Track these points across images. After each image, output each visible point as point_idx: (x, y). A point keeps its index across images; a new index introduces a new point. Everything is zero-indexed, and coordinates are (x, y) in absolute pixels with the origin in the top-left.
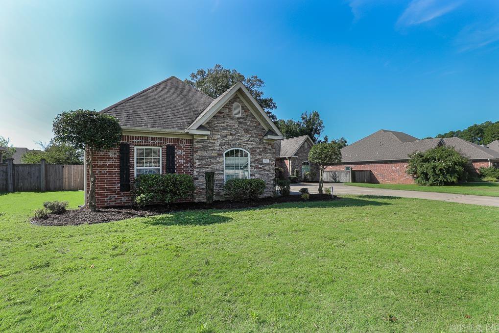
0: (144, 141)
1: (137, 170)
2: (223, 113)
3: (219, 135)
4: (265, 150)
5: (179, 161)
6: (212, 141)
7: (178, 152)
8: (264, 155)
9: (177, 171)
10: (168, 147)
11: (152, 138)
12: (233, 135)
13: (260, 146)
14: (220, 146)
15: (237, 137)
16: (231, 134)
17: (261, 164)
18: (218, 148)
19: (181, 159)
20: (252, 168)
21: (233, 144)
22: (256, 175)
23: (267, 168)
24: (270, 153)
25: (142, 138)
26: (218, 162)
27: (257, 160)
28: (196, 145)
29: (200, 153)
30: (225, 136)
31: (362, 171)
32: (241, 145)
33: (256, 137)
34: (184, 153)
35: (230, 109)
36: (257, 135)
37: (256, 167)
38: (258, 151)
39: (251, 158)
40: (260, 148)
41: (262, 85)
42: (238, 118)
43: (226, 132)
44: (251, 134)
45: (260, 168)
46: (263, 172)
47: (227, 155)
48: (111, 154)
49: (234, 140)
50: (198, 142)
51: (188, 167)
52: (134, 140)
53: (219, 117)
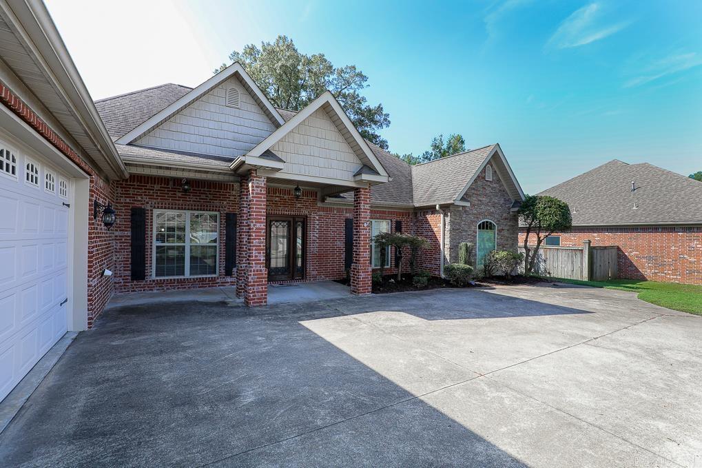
31: (605, 248)
41: (364, 84)
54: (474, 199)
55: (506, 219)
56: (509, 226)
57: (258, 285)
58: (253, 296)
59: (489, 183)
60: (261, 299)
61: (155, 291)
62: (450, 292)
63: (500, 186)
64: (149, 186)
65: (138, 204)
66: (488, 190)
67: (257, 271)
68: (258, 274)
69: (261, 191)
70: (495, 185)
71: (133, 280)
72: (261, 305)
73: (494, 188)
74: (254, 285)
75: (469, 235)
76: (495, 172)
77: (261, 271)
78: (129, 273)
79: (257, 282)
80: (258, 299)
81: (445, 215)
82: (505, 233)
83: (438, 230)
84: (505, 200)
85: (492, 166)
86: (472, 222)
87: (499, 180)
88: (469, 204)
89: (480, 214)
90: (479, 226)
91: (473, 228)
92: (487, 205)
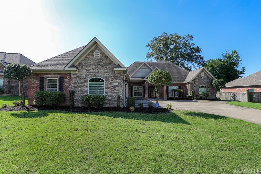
0: (49, 76)
1: (48, 89)
2: (88, 57)
3: (85, 70)
4: (116, 78)
5: (66, 85)
6: (81, 74)
7: (65, 80)
8: (115, 80)
9: (65, 90)
10: (60, 78)
11: (53, 74)
12: (94, 70)
13: (111, 75)
14: (85, 76)
15: (96, 71)
16: (93, 69)
17: (113, 86)
18: (84, 77)
19: (67, 84)
20: (106, 89)
21: (94, 75)
22: (109, 93)
23: (117, 89)
24: (120, 79)
25: (49, 74)
26: (85, 85)
27: (109, 84)
28: (73, 76)
29: (74, 80)
30: (89, 70)
32: (99, 75)
33: (110, 70)
34: (68, 81)
35: (93, 55)
36: (110, 68)
37: (109, 88)
38: (111, 78)
39: (105, 83)
40: (112, 76)
42: (97, 59)
43: (90, 68)
44: (105, 68)
45: (112, 89)
46: (114, 91)
47: (90, 81)
48: (37, 82)
49: (95, 72)
50: (73, 75)
51: (70, 88)
52: (46, 75)
53: (86, 60)
54: (198, 81)
55: (210, 85)
59: (203, 76)
63: (207, 77)
66: (203, 78)
70: (205, 77)
75: (196, 89)
78: (130, 95)
81: (189, 85)
82: (210, 88)
83: (188, 88)
84: (209, 80)
85: (204, 72)
86: (197, 86)
87: (207, 75)
88: (194, 82)
89: (200, 84)
90: (200, 87)
91: (197, 87)
92: (202, 81)
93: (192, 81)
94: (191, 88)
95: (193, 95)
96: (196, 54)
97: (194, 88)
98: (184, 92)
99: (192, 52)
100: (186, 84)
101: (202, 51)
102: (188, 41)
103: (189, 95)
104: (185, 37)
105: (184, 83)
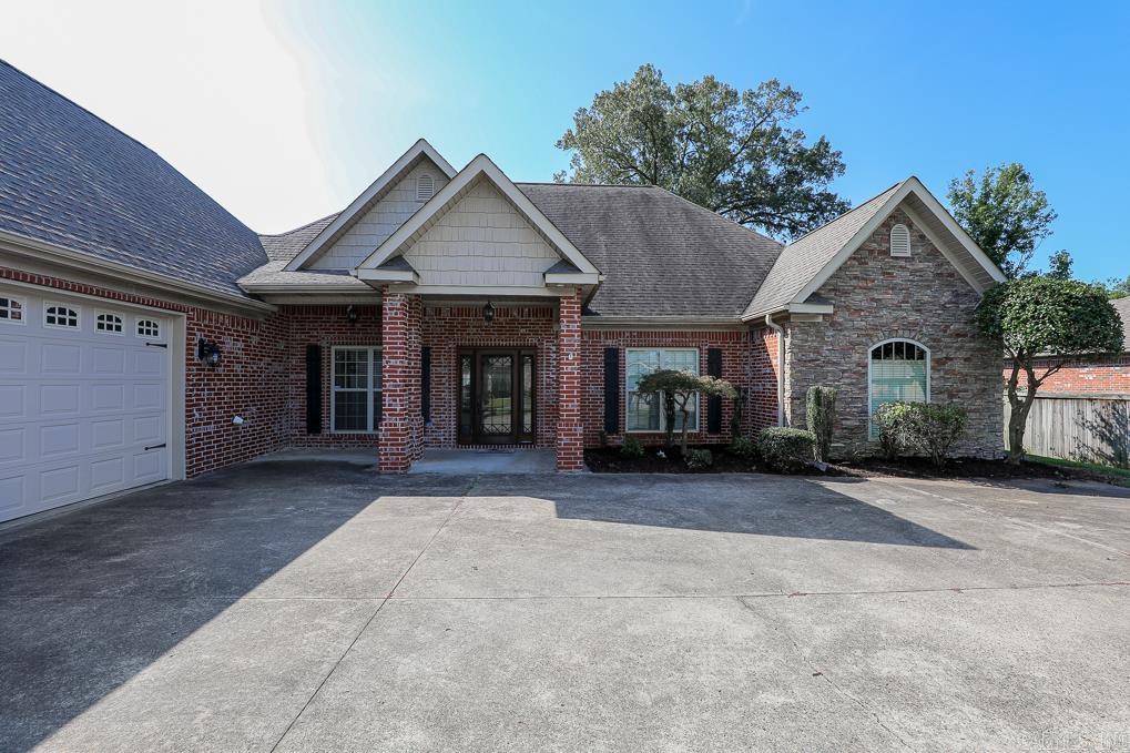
54: (859, 299)
55: (958, 335)
56: (971, 349)
57: (392, 445)
58: (386, 459)
59: (903, 263)
60: (395, 464)
61: (332, 448)
62: (746, 481)
63: (940, 265)
64: (325, 318)
65: (313, 341)
66: (900, 277)
67: (391, 425)
68: (393, 430)
69: (396, 314)
70: (921, 266)
71: (309, 432)
72: (396, 473)
73: (921, 270)
74: (387, 445)
75: (844, 371)
76: (922, 237)
77: (395, 425)
78: (304, 424)
79: (389, 440)
80: (392, 464)
81: (785, 334)
82: (958, 366)
83: (777, 362)
84: (957, 295)
85: (910, 226)
86: (853, 344)
87: (934, 253)
88: (829, 309)
89: (875, 328)
90: (876, 355)
91: (855, 357)
92: (898, 307)
93: (815, 298)
94: (804, 364)
95: (826, 426)
96: (812, 189)
97: (829, 362)
98: (744, 399)
99: (792, 177)
100: (758, 327)
101: (843, 166)
102: (769, 116)
103: (793, 432)
104: (757, 97)
105: (745, 317)
